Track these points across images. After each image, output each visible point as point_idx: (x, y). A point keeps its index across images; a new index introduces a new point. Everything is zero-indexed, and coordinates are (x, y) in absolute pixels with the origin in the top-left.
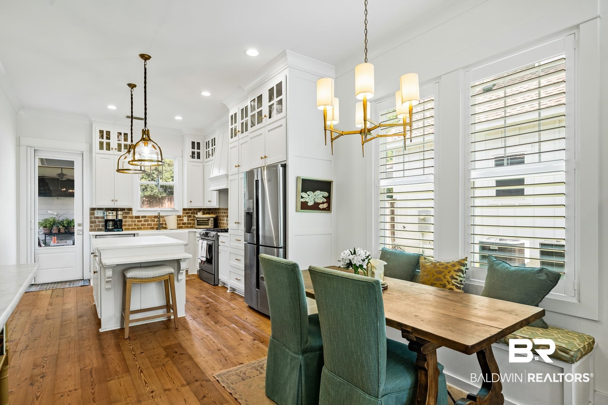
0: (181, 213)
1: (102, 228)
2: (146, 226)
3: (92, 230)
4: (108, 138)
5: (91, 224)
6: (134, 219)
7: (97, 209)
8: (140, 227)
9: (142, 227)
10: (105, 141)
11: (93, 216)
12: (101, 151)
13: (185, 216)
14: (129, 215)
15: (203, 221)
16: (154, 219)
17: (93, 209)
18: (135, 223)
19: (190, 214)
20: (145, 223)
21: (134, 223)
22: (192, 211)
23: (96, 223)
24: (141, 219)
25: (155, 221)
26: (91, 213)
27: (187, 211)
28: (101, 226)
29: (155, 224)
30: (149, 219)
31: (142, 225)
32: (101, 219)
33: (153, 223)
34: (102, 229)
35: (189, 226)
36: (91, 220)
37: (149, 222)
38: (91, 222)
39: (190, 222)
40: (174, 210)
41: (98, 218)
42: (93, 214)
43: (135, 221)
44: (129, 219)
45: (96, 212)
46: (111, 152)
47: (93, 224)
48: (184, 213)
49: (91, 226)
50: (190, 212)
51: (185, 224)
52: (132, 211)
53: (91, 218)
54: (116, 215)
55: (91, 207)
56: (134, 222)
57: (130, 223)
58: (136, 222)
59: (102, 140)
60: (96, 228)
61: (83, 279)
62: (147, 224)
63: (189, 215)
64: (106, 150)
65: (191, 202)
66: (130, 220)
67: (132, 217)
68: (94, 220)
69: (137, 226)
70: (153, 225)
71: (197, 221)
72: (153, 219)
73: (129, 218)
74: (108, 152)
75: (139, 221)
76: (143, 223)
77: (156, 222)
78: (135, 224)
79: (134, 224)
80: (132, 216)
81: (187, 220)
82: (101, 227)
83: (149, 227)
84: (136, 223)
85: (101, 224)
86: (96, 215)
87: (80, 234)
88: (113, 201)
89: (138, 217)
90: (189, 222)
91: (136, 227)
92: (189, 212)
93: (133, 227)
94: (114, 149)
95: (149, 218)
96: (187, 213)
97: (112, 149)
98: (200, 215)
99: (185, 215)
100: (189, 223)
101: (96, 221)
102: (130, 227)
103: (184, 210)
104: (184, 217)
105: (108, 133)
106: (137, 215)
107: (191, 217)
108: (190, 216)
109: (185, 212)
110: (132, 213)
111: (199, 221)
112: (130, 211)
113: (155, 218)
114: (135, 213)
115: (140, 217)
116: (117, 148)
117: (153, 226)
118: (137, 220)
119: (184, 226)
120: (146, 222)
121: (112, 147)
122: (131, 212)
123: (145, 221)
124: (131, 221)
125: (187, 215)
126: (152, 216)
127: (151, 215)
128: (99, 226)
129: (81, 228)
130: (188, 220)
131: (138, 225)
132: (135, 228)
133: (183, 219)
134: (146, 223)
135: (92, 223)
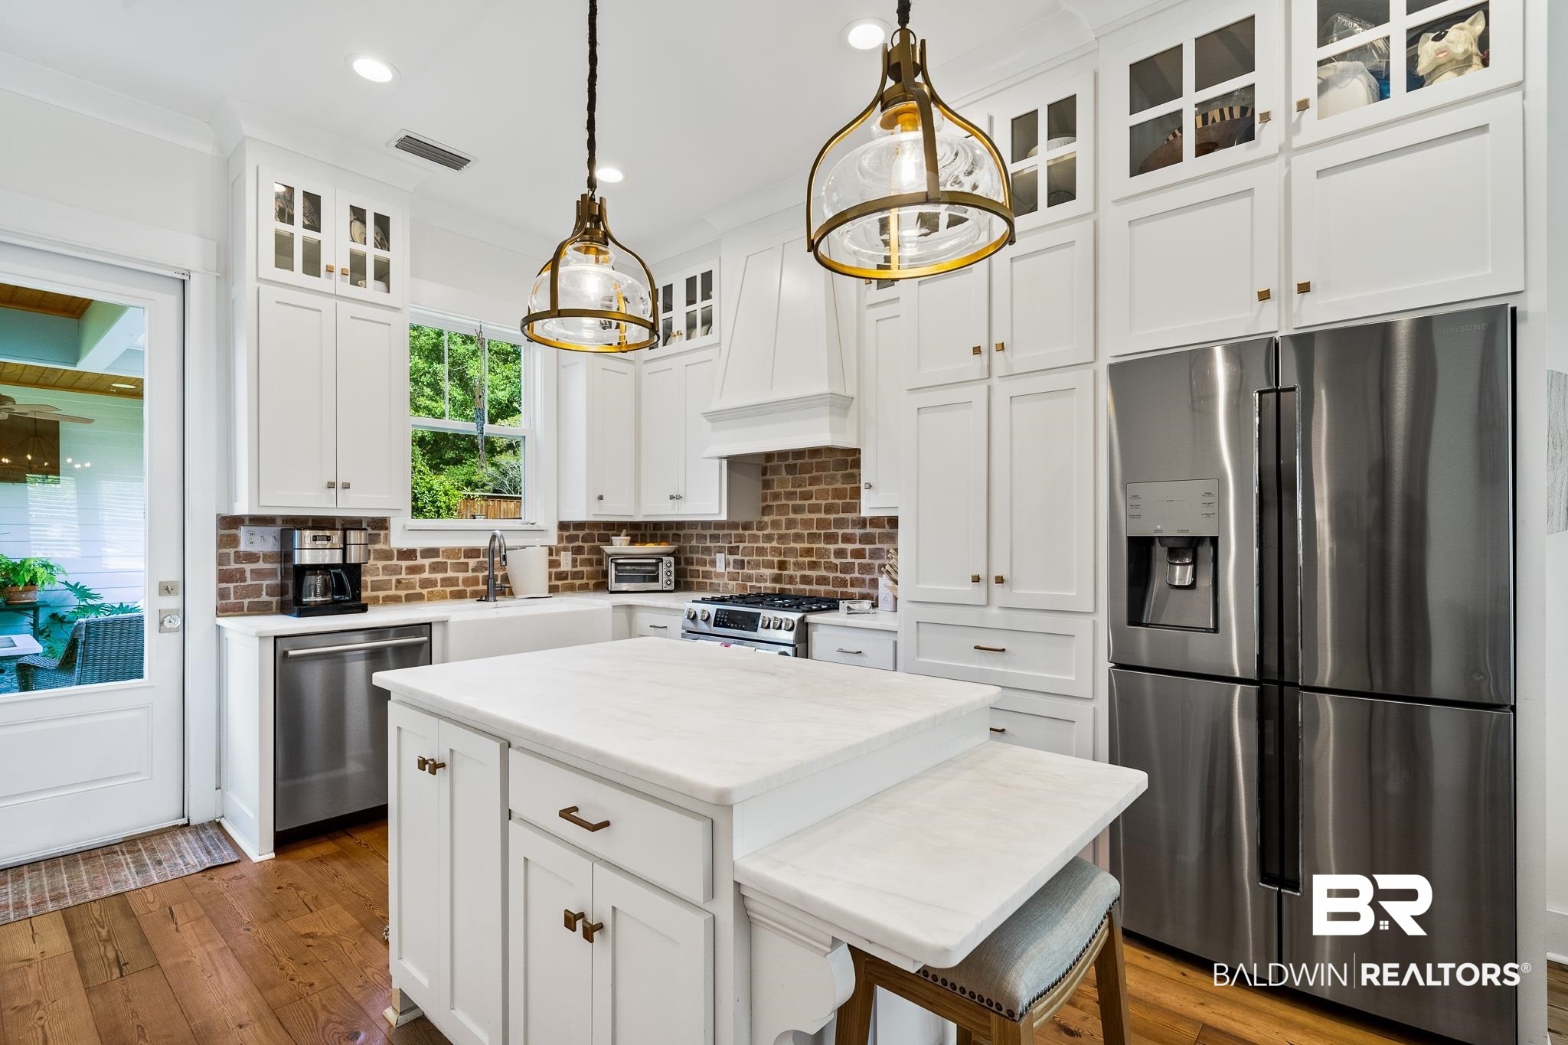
0: (553, 540)
1: (267, 599)
2: (439, 588)
3: (227, 611)
4: (314, 223)
5: (224, 585)
6: (395, 562)
7: (247, 522)
8: (418, 590)
9: (425, 592)
10: (298, 231)
11: (232, 551)
12: (283, 275)
13: (565, 549)
14: (377, 547)
15: (637, 568)
16: (466, 560)
17: (230, 523)
18: (399, 577)
19: (579, 543)
20: (433, 576)
21: (394, 578)
22: (587, 531)
23: (245, 581)
24: (420, 561)
25: (470, 568)
26: (222, 535)
27: (572, 532)
28: (264, 593)
29: (468, 578)
30: (449, 561)
31: (425, 583)
32: (265, 561)
33: (461, 575)
34: (272, 602)
35: (578, 582)
36: (225, 568)
37: (450, 574)
38: (224, 577)
39: (579, 569)
40: (534, 527)
41: (251, 557)
42: (233, 541)
43: (396, 570)
44: (375, 562)
45: (243, 532)
46: (322, 283)
47: (231, 586)
48: (560, 539)
49: (222, 594)
50: (581, 533)
51: (566, 578)
52: (387, 528)
53: (221, 559)
54: (342, 546)
55: (225, 512)
56: (396, 574)
57: (381, 577)
58: (401, 573)
59: (285, 228)
60: (246, 601)
61: (188, 825)
62: (441, 579)
63: (576, 544)
64: (305, 271)
65: (601, 498)
66: (380, 564)
67: (387, 555)
68: (233, 566)
69: (407, 588)
70: (460, 583)
71: (617, 565)
72: (462, 560)
73: (374, 559)
74: (310, 281)
75: (412, 570)
76: (426, 575)
77: (473, 570)
78: (399, 582)
79: (394, 582)
80: (387, 551)
81: (570, 564)
82: (265, 598)
83: (448, 589)
84: (403, 576)
85: (265, 583)
86: (244, 547)
87: (170, 630)
88: (331, 485)
89: (408, 554)
90: (575, 570)
91: (403, 593)
92: (578, 536)
93: (393, 592)
94: (338, 272)
95: (449, 558)
96: (570, 539)
97: (330, 270)
98: (620, 544)
99: (565, 544)
100: (576, 573)
101: (243, 572)
102: (381, 594)
103: (563, 526)
104: (562, 553)
105: (313, 202)
106: (406, 545)
107: (584, 554)
108: (578, 550)
109: (566, 534)
110: (387, 537)
111: (622, 568)
112: (381, 529)
113: (468, 558)
114: (398, 539)
115: (418, 554)
116: (348, 267)
117: (461, 587)
118: (404, 564)
119: (562, 585)
120: (438, 572)
121: (332, 263)
122: (382, 533)
123: (434, 568)
124: (385, 568)
125: (571, 545)
126: (460, 549)
127: (455, 545)
128: (257, 591)
129: (172, 602)
130: (574, 561)
131: (410, 585)
132: (400, 597)
133: (557, 558)
134: (439, 576)
135: (227, 582)
